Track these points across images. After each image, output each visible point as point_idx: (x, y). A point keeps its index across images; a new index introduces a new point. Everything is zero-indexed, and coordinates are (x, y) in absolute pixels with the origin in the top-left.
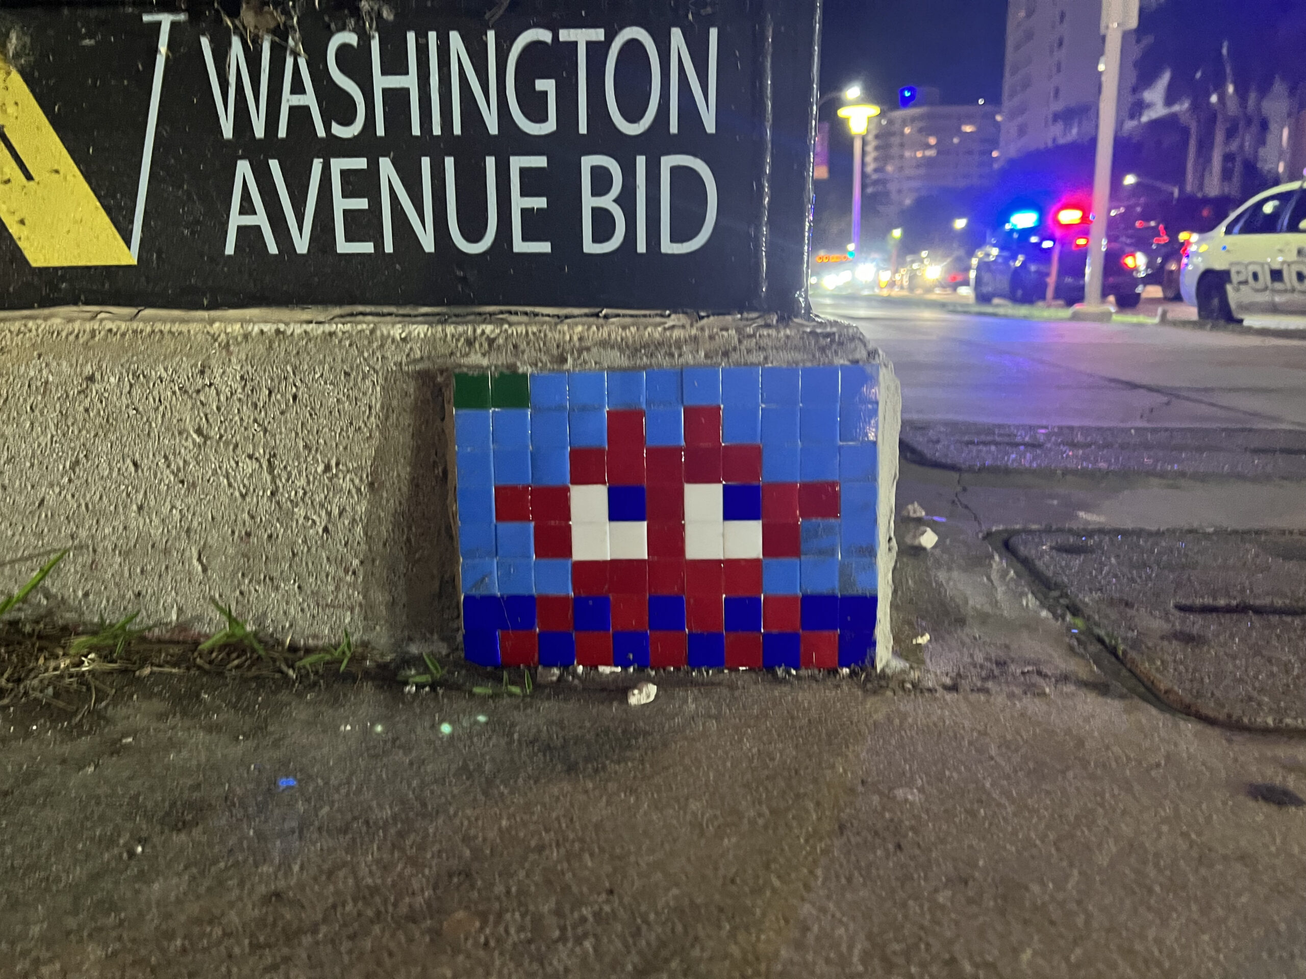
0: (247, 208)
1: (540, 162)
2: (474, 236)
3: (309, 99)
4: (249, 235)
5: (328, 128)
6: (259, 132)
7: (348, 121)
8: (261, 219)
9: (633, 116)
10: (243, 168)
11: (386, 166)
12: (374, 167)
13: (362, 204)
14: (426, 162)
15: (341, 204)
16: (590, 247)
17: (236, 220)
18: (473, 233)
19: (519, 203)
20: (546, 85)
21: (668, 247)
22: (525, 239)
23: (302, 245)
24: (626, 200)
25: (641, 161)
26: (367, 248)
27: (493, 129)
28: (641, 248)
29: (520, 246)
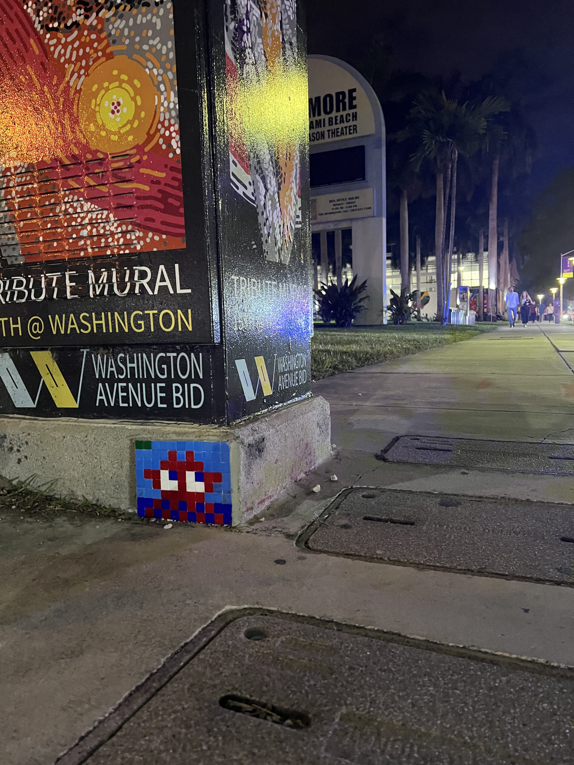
0: (101, 395)
1: (164, 385)
2: (149, 403)
3: (114, 369)
4: (101, 401)
5: (118, 376)
6: (104, 377)
7: (122, 374)
8: (104, 397)
9: (184, 374)
10: (100, 385)
11: (130, 385)
12: (128, 385)
13: (125, 394)
14: (139, 384)
15: (121, 394)
16: (175, 406)
17: (99, 397)
18: (149, 402)
19: (159, 395)
20: (164, 366)
21: (193, 406)
22: (161, 404)
23: (112, 404)
24: (183, 394)
25: (186, 385)
26: (126, 405)
27: (153, 377)
28: (187, 407)
29: (160, 405)
